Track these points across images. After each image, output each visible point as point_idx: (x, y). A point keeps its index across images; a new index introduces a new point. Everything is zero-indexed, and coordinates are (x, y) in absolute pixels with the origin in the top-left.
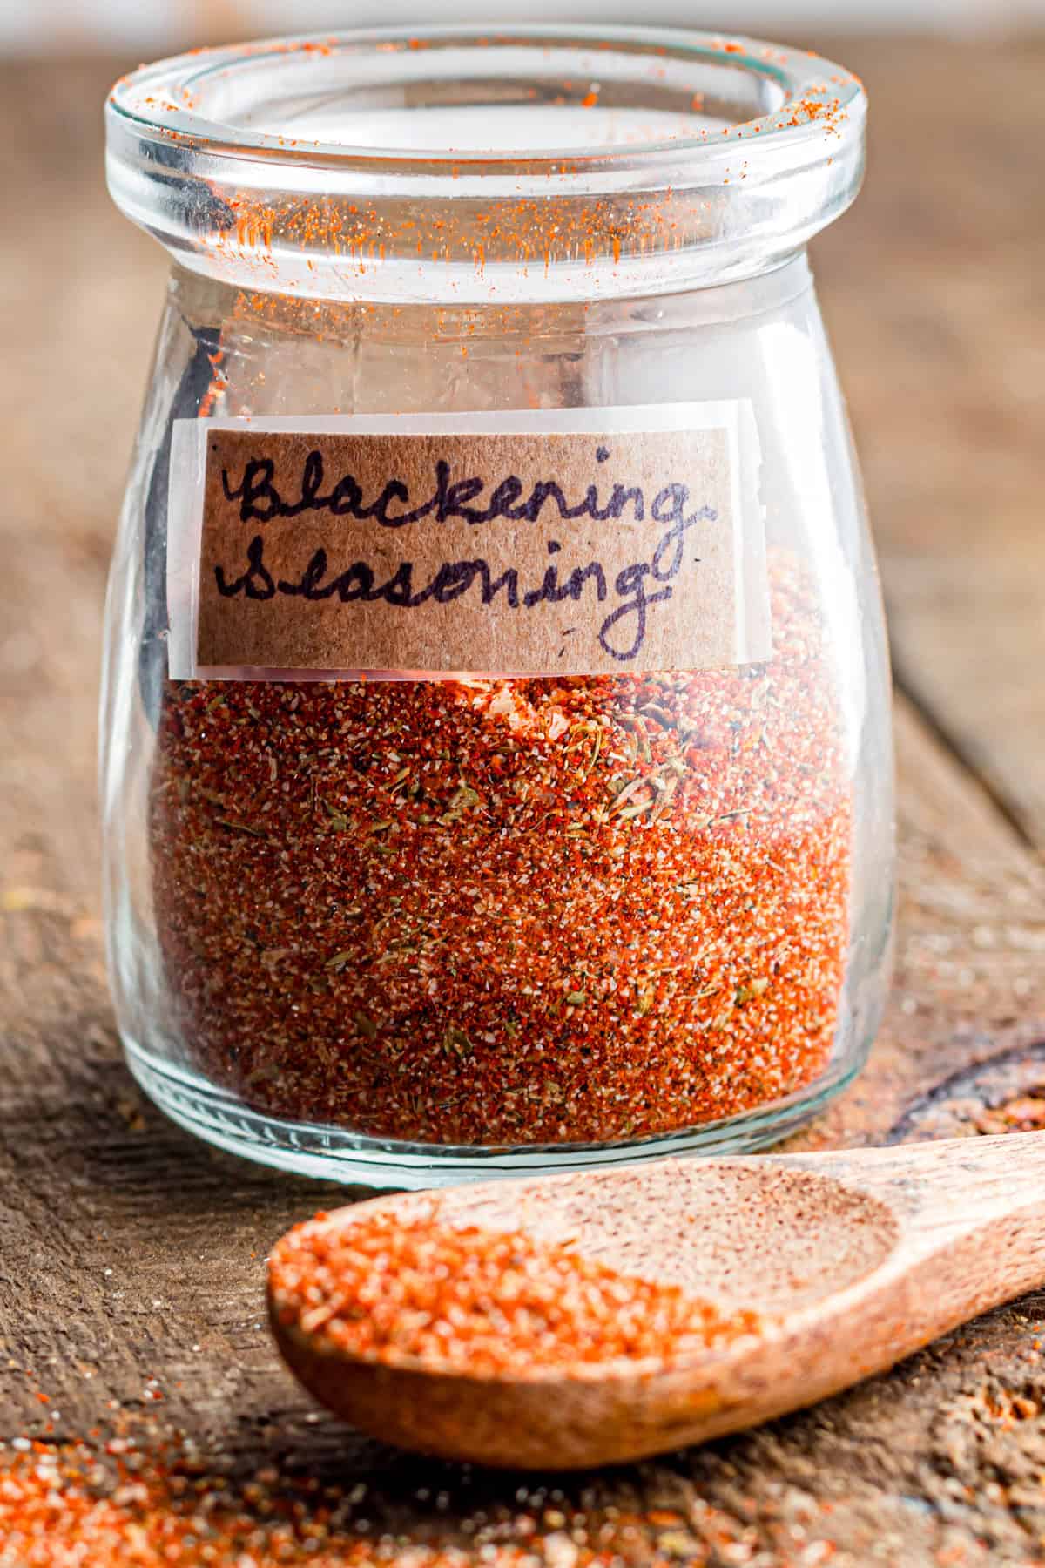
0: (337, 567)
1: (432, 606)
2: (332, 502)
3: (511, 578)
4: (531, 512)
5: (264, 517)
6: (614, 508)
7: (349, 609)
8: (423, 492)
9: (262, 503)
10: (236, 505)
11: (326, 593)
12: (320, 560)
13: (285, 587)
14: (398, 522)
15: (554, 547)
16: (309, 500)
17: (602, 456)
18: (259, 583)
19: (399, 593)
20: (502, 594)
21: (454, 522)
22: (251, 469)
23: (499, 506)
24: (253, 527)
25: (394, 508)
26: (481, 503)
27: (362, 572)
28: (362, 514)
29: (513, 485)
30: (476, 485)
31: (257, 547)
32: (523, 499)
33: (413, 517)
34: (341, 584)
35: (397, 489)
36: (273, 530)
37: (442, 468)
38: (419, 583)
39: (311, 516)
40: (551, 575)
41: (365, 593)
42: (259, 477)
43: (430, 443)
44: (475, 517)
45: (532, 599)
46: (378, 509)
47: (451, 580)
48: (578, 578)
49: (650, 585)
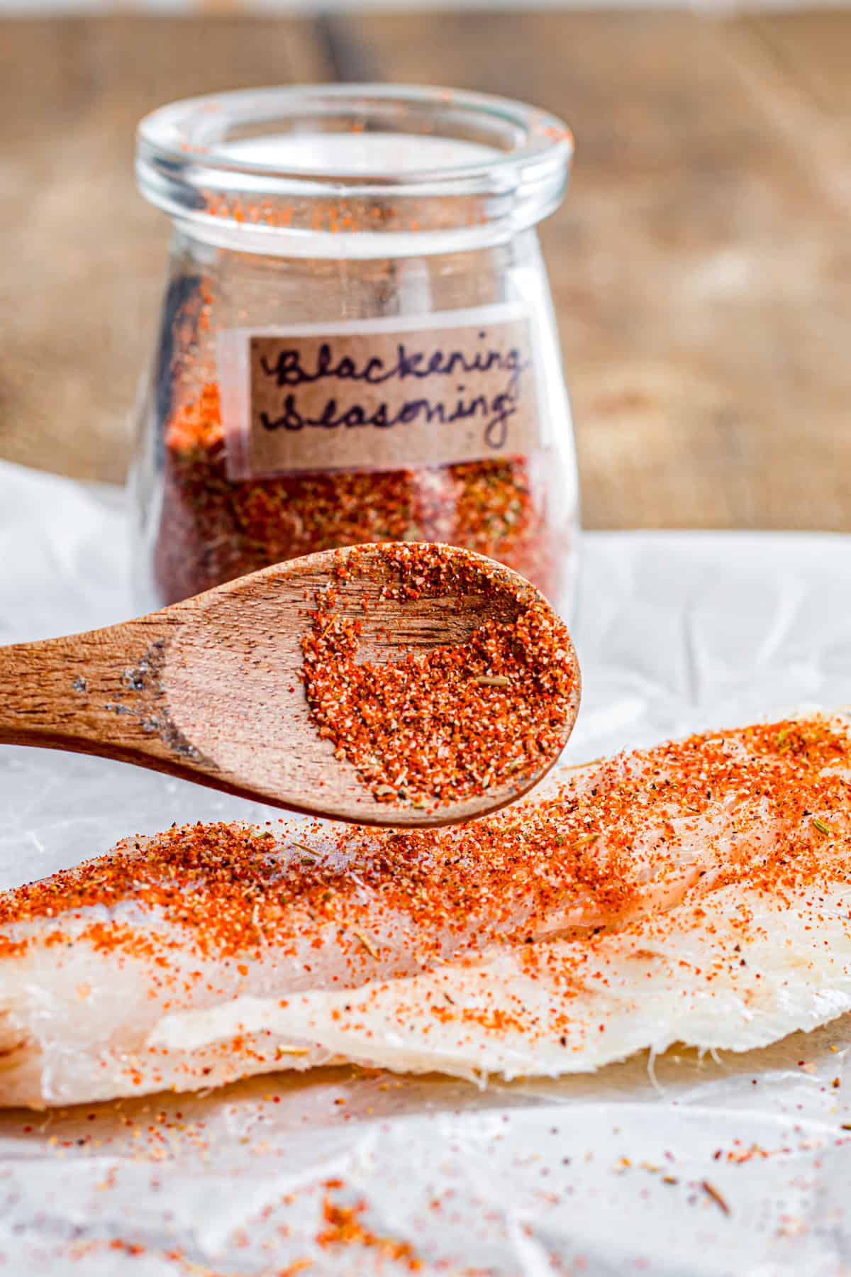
0: (342, 409)
1: (400, 427)
2: (338, 373)
3: (440, 408)
4: (449, 369)
5: (294, 383)
6: (489, 364)
7: (352, 432)
8: (391, 363)
9: (293, 375)
10: (274, 378)
11: (336, 424)
12: (331, 407)
13: (311, 423)
14: (378, 381)
15: (461, 388)
16: (323, 371)
17: (482, 335)
18: (293, 421)
19: (380, 420)
20: (436, 418)
21: (410, 379)
22: (283, 356)
23: (433, 367)
24: (286, 391)
25: (375, 373)
26: (423, 366)
27: (358, 411)
28: (355, 377)
29: (438, 357)
30: (419, 358)
31: (290, 402)
32: (444, 363)
33: (386, 377)
34: (346, 419)
35: (376, 363)
36: (300, 391)
37: (401, 350)
38: (392, 413)
39: (325, 382)
40: (460, 405)
41: (361, 421)
42: (289, 361)
43: (394, 336)
44: (420, 375)
45: (452, 418)
46: (366, 375)
47: (409, 411)
48: (474, 405)
49: (507, 406)
